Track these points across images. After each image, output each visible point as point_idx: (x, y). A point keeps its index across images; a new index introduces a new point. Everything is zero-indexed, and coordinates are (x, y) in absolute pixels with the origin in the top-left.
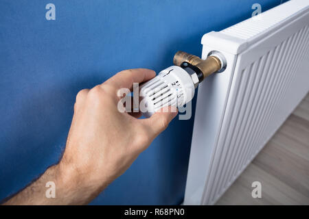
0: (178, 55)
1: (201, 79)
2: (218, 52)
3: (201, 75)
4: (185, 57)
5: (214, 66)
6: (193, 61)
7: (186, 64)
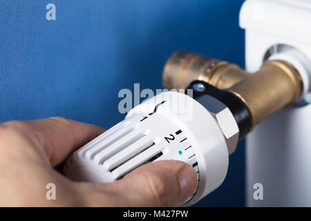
0: (177, 62)
2: (292, 48)
3: (244, 115)
4: (197, 67)
6: (220, 78)
7: (201, 88)
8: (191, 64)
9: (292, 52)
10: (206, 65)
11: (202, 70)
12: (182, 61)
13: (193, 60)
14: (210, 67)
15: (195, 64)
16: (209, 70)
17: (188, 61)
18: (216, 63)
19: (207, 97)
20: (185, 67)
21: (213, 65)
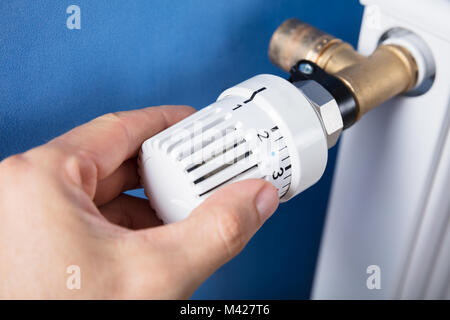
0: (287, 32)
1: (349, 118)
2: (410, 32)
4: (306, 41)
5: (394, 78)
6: (331, 58)
7: (308, 70)
8: (301, 37)
9: (410, 37)
10: (318, 41)
11: (313, 45)
12: (293, 31)
13: (304, 33)
14: (322, 44)
15: (306, 37)
16: (319, 47)
17: (299, 32)
18: (328, 41)
19: (313, 84)
20: (295, 39)
21: (325, 41)
